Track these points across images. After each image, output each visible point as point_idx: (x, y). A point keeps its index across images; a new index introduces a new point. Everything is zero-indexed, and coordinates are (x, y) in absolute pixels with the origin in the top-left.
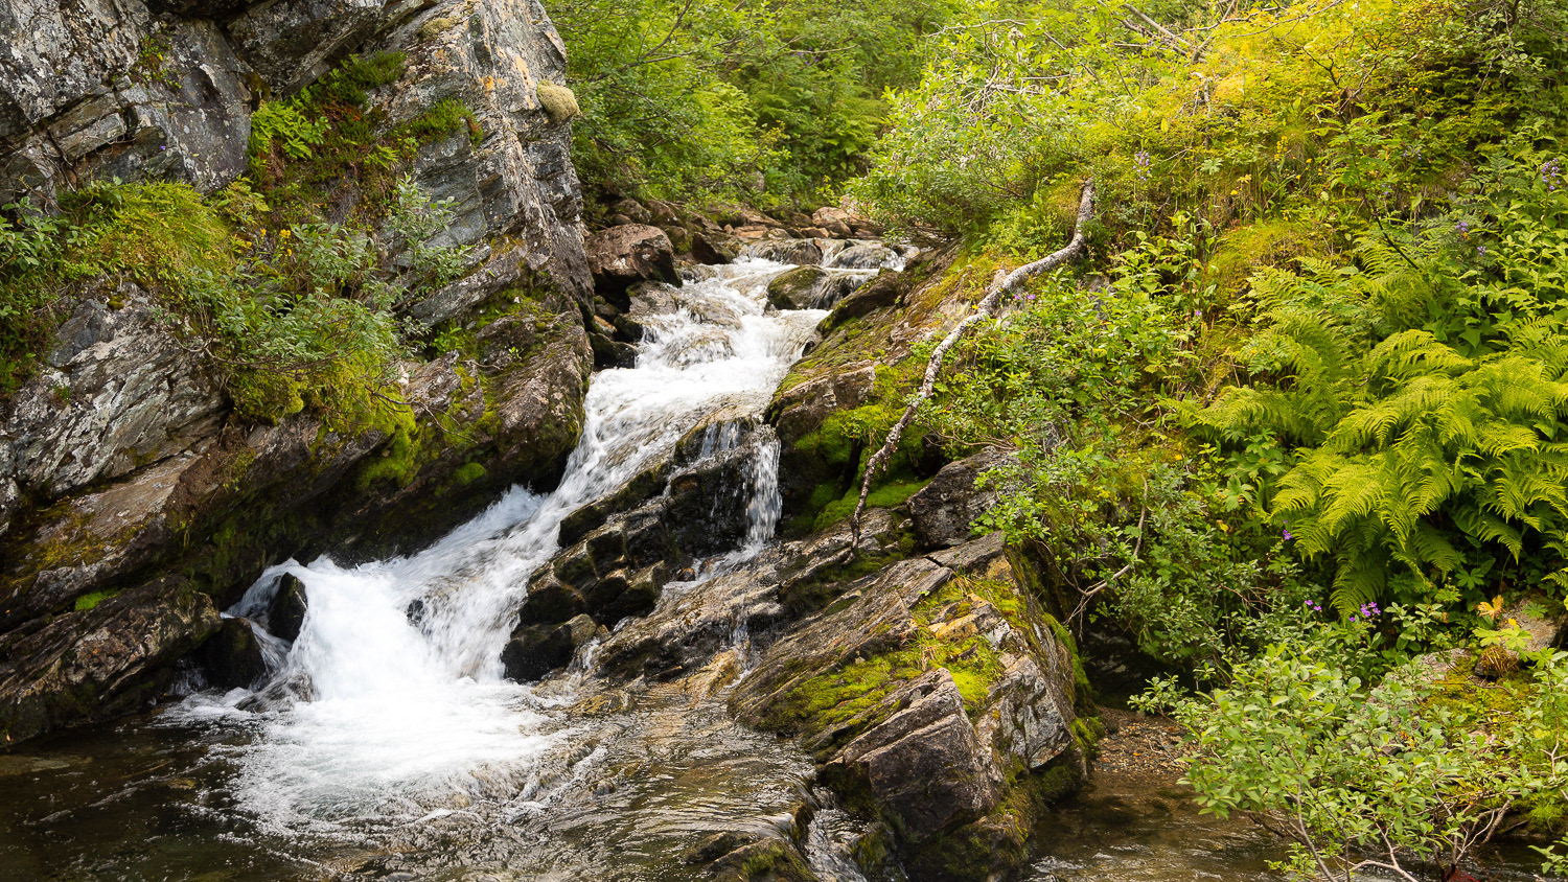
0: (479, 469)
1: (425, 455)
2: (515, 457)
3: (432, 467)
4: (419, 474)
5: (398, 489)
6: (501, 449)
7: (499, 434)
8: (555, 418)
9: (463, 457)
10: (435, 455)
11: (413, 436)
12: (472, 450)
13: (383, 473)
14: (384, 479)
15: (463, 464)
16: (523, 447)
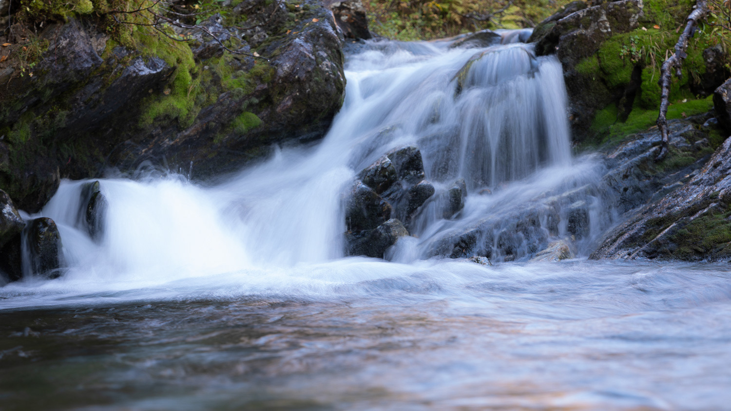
0: (255, 119)
1: (203, 97)
2: (289, 109)
3: (211, 112)
4: (199, 118)
5: (179, 130)
6: (275, 100)
7: (273, 82)
8: (323, 72)
9: (240, 103)
10: (214, 99)
11: (194, 76)
12: (248, 96)
13: (166, 110)
14: (167, 116)
15: (240, 112)
16: (295, 99)
